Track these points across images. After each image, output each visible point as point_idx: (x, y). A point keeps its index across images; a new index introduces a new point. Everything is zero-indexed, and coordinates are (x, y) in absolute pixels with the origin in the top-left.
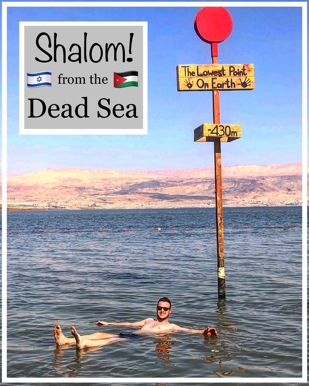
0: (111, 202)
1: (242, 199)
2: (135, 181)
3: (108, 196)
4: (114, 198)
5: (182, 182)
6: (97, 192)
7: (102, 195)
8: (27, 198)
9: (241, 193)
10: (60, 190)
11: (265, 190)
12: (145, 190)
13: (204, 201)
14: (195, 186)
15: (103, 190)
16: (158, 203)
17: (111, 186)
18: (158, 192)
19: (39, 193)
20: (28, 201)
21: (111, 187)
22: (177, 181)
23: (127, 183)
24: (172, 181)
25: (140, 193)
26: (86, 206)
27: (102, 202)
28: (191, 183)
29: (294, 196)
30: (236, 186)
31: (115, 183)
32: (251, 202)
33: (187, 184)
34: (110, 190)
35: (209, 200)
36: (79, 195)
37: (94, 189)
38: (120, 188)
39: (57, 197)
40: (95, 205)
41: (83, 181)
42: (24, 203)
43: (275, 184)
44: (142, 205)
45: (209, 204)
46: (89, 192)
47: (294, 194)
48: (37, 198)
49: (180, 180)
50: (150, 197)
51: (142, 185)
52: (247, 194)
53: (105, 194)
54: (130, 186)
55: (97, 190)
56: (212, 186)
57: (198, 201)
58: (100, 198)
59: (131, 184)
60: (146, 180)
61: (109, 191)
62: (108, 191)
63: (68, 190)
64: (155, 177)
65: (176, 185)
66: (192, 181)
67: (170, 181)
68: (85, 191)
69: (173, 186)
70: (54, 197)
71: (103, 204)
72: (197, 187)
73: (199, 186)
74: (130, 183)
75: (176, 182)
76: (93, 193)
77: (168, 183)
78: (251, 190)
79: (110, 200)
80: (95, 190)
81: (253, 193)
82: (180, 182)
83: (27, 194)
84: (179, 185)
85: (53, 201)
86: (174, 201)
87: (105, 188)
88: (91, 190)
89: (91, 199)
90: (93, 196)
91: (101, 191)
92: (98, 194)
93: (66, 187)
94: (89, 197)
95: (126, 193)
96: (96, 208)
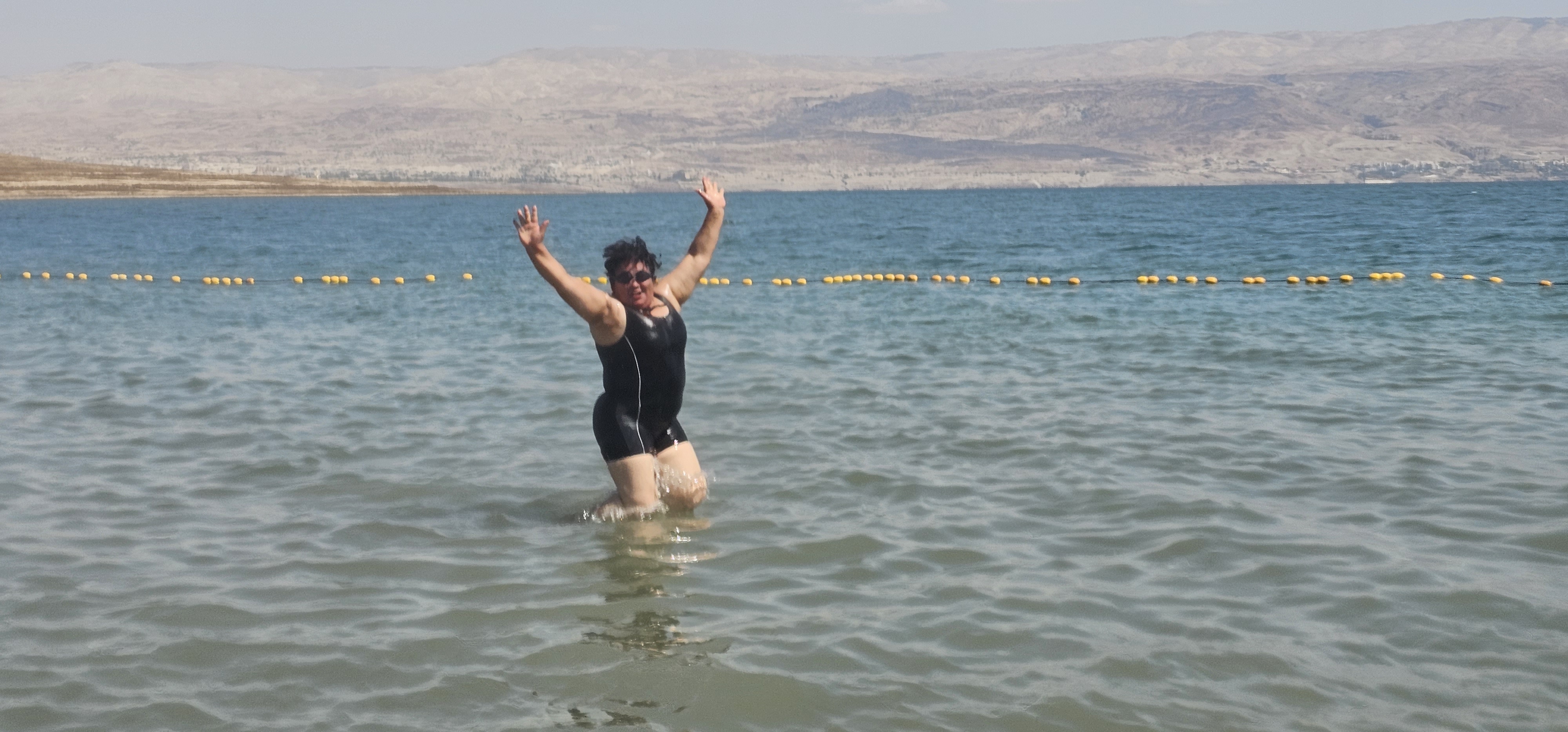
0: (735, 165)
1: (1202, 157)
2: (826, 93)
3: (729, 146)
4: (747, 153)
5: (989, 97)
6: (691, 132)
7: (707, 141)
8: (451, 151)
9: (1201, 136)
10: (567, 122)
11: (1286, 123)
12: (856, 125)
13: (1066, 162)
14: (1036, 109)
15: (712, 124)
16: (900, 168)
17: (739, 109)
18: (905, 129)
19: (495, 134)
20: (455, 161)
21: (741, 113)
22: (972, 90)
23: (796, 100)
24: (956, 93)
25: (840, 135)
26: (652, 181)
27: (707, 166)
28: (1022, 99)
29: (1393, 144)
30: (1183, 110)
31: (754, 98)
32: (1235, 167)
33: (1007, 102)
34: (737, 122)
35: (1084, 160)
36: (629, 141)
37: (683, 119)
38: (771, 116)
39: (554, 149)
40: (680, 176)
41: (646, 91)
42: (443, 169)
43: (1326, 104)
44: (846, 177)
45: (1083, 174)
46: (666, 130)
47: (1394, 138)
48: (486, 152)
49: (983, 88)
50: (873, 147)
51: (849, 107)
52: (1221, 137)
53: (717, 140)
54: (806, 111)
55: (692, 122)
56: (1095, 109)
57: (1044, 162)
58: (701, 153)
59: (811, 104)
60: (864, 89)
61: (734, 127)
62: (728, 127)
63: (592, 122)
64: (896, 78)
65: (969, 107)
66: (1025, 90)
67: (947, 92)
68: (651, 129)
69: (957, 108)
70: (543, 149)
72: (1045, 111)
73: (1052, 109)
74: (806, 99)
75: (969, 94)
76: (679, 135)
77: (940, 98)
78: (1236, 126)
79: (734, 160)
80: (684, 125)
81: (1243, 133)
82: (982, 94)
83: (452, 139)
84: (980, 106)
85: (538, 162)
86: (957, 163)
87: (721, 116)
88: (673, 125)
89: (669, 155)
90: (676, 145)
91: (706, 129)
92: (694, 139)
93: (587, 114)
94: (663, 150)
95: (792, 133)
96: (683, 186)
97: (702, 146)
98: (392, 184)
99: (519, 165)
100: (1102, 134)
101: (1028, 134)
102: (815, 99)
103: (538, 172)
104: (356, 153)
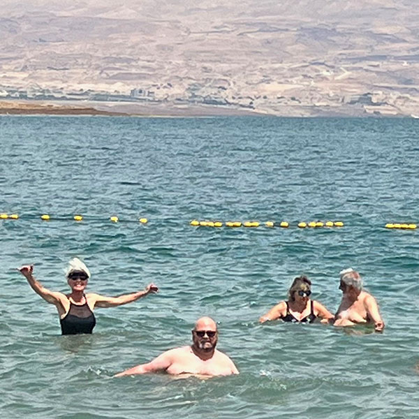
6: (380, 49)
7: (398, 59)
8: (111, 66)
15: (405, 41)
26: (334, 104)
27: (397, 89)
36: (309, 59)
37: (371, 34)
39: (226, 66)
40: (366, 99)
42: (102, 87)
46: (351, 47)
53: (409, 58)
55: (381, 38)
58: (390, 74)
68: (335, 45)
70: (213, 66)
71: (398, 94)
76: (366, 52)
80: (372, 41)
83: (113, 52)
85: (207, 80)
88: (359, 40)
89: (354, 75)
90: (364, 65)
91: (397, 46)
92: (383, 58)
93: (264, 28)
94: (347, 69)
96: (370, 109)
97: (394, 67)
98: (46, 103)
99: (186, 84)
103: (207, 92)
104: (5, 67)
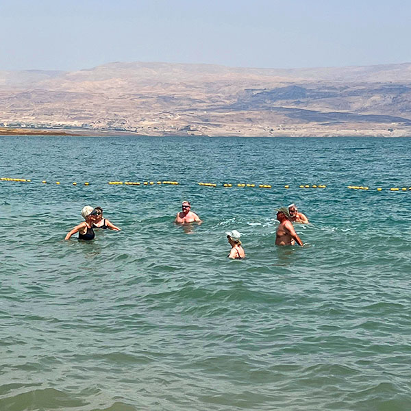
0: (216, 123)
2: (262, 87)
3: (213, 113)
4: (222, 117)
5: (345, 90)
6: (194, 106)
7: (202, 110)
8: (73, 114)
10: (132, 100)
12: (277, 104)
13: (383, 124)
14: (370, 97)
15: (205, 102)
16: (299, 126)
17: (219, 95)
19: (95, 105)
20: (75, 119)
21: (219, 97)
22: (337, 87)
23: (247, 90)
24: (328, 88)
25: (269, 109)
26: (173, 130)
27: (202, 124)
28: (362, 91)
31: (226, 89)
33: (354, 93)
34: (217, 101)
35: (393, 123)
36: (162, 110)
37: (190, 99)
38: (234, 98)
39: (125, 114)
40: (188, 128)
41: (172, 85)
42: (68, 123)
44: (272, 130)
45: (391, 130)
46: (181, 105)
48: (90, 114)
49: (342, 86)
50: (286, 115)
51: (274, 94)
53: (207, 110)
54: (253, 96)
55: (194, 101)
56: (399, 97)
57: (372, 124)
58: (199, 117)
59: (255, 93)
60: (282, 85)
61: (216, 104)
62: (213, 104)
63: (144, 100)
64: (298, 79)
65: (335, 96)
66: (364, 87)
67: (324, 88)
68: (174, 104)
69: (328, 96)
70: (119, 113)
72: (373, 98)
73: (377, 97)
74: (253, 90)
75: (335, 89)
76: (188, 107)
77: (320, 91)
79: (215, 121)
80: (190, 102)
82: (342, 89)
83: (73, 107)
84: (341, 95)
85: (116, 120)
86: (328, 124)
87: (209, 98)
88: (185, 102)
89: (183, 117)
90: (187, 113)
91: (202, 104)
92: (195, 110)
93: (142, 96)
94: (179, 115)
95: (245, 108)
96: (189, 133)
97: (200, 114)
98: (43, 130)
99: (107, 121)
100: (403, 110)
101: (365, 110)
102: (257, 90)
103: (116, 125)
104: (25, 114)
